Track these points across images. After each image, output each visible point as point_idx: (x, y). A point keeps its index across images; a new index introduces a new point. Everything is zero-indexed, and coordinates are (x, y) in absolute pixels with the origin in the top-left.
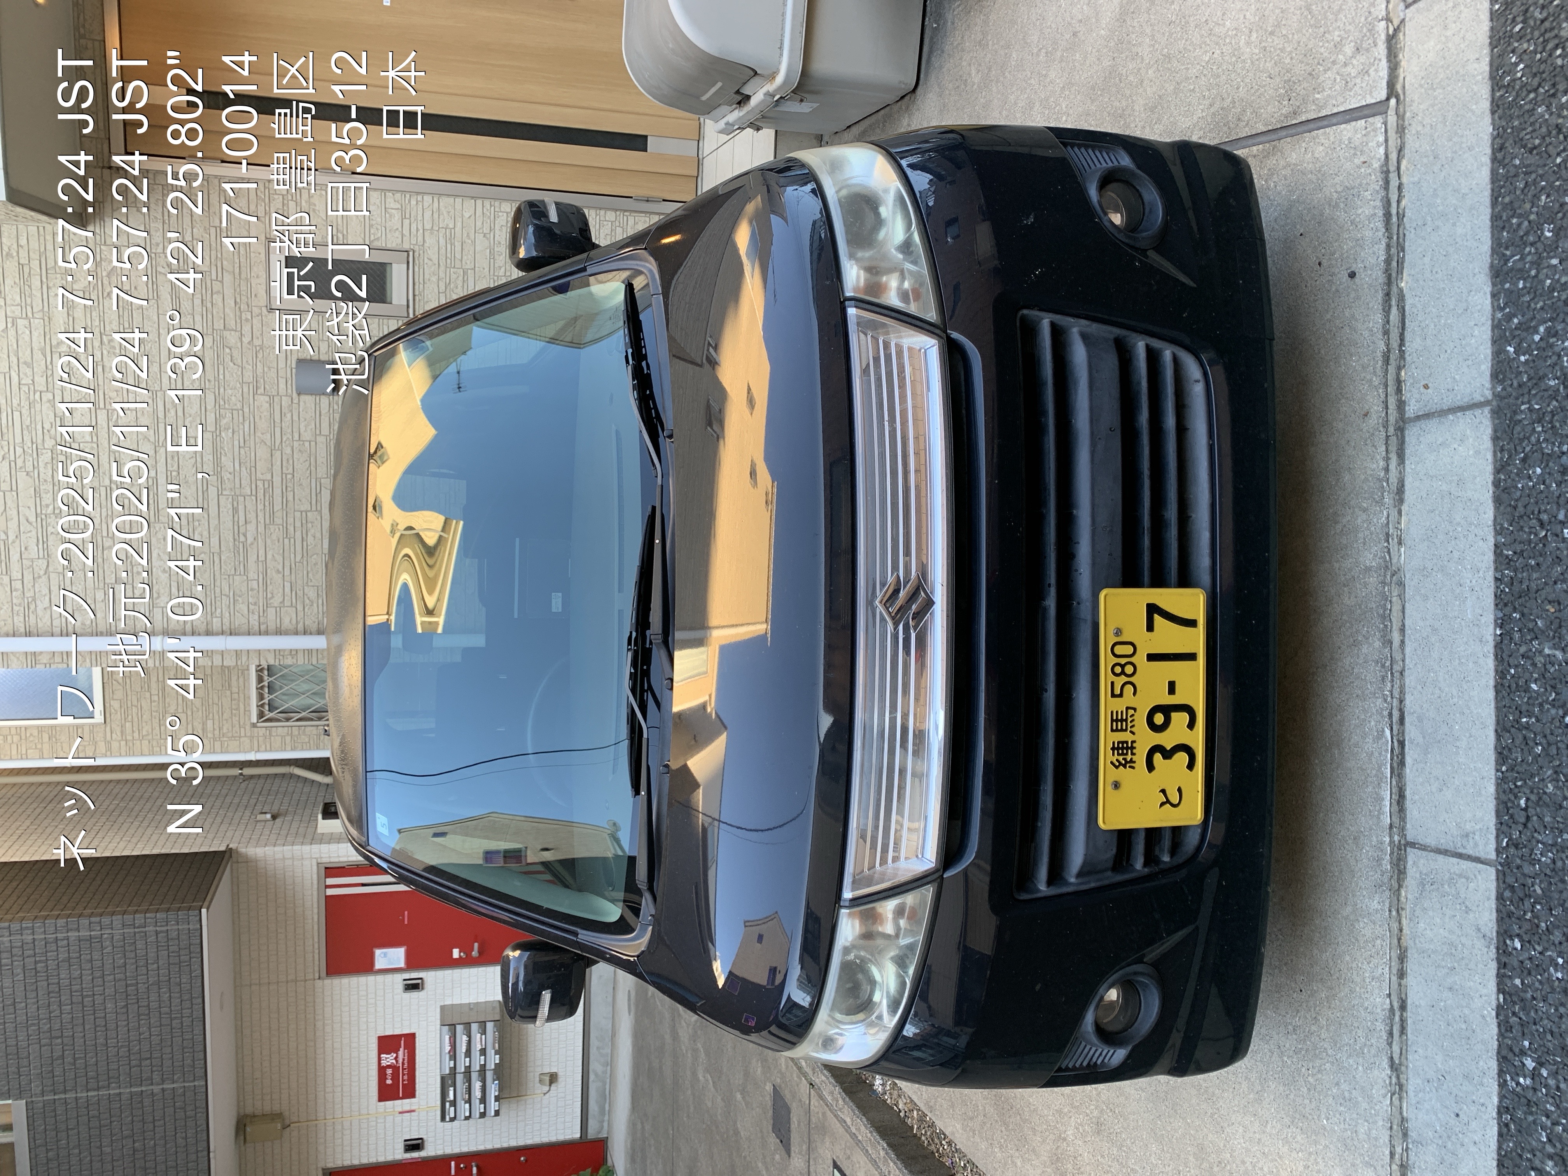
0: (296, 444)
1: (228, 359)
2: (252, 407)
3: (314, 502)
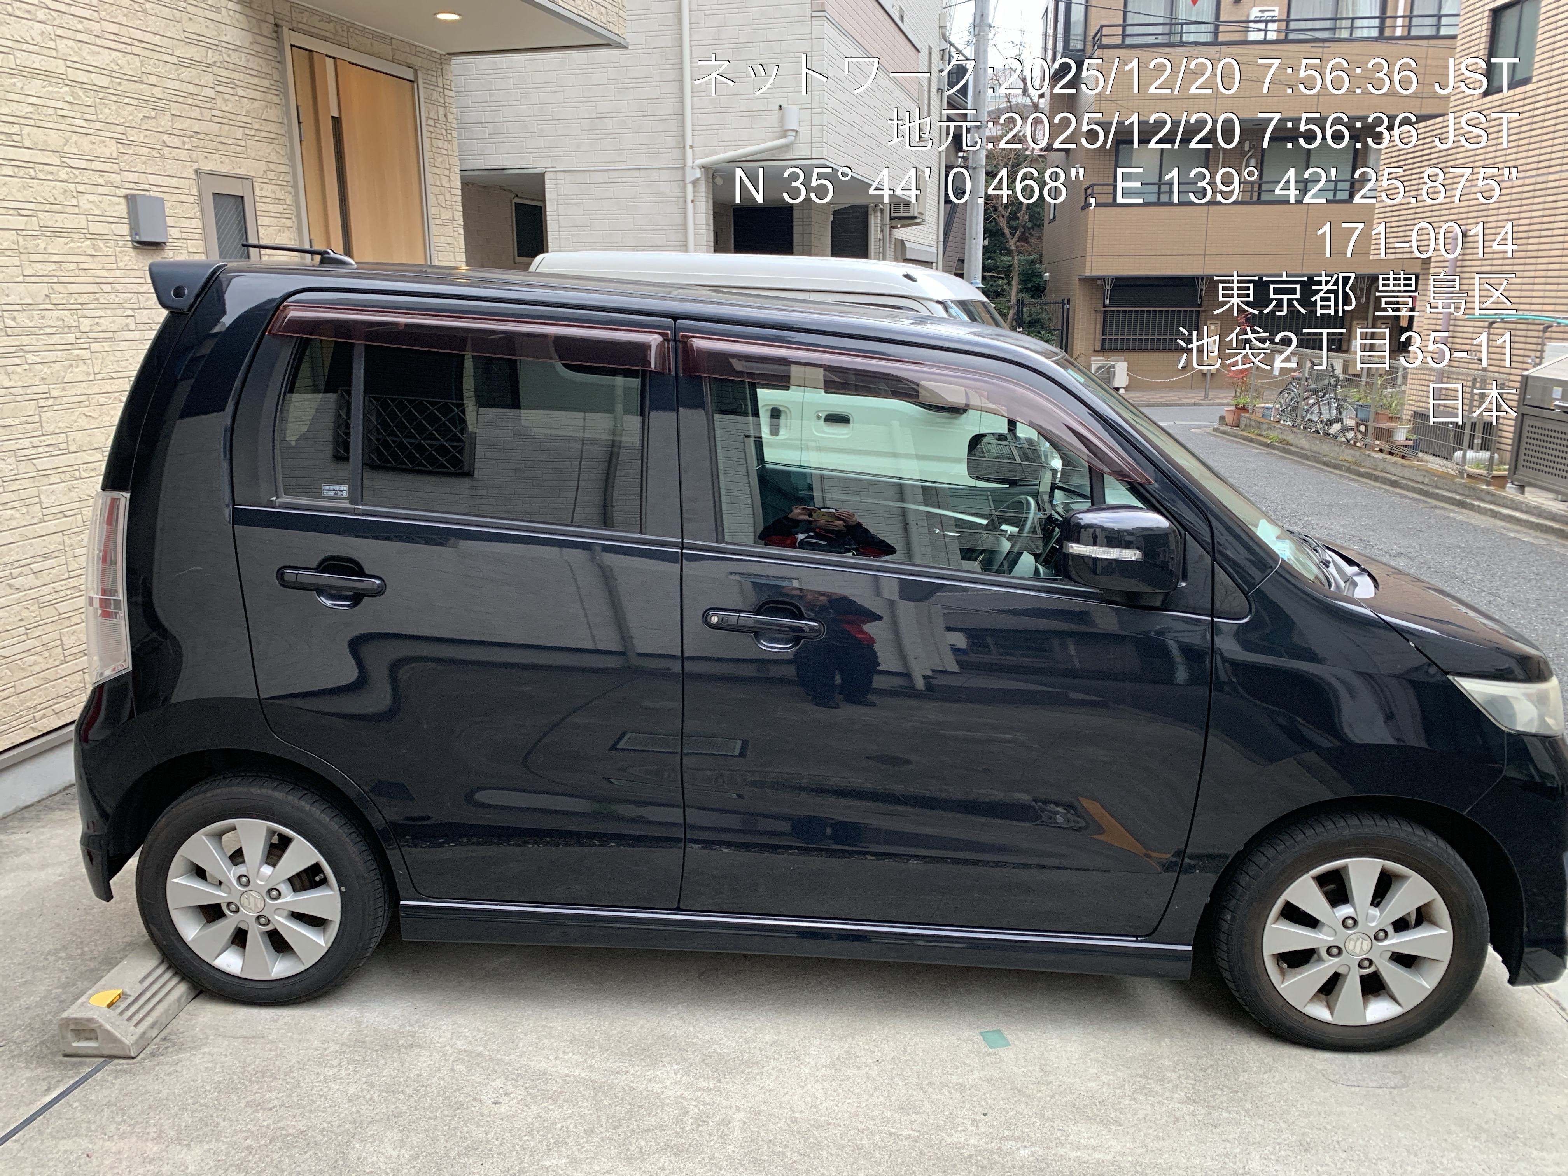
0: (72, 186)
1: (145, 112)
2: (102, 133)
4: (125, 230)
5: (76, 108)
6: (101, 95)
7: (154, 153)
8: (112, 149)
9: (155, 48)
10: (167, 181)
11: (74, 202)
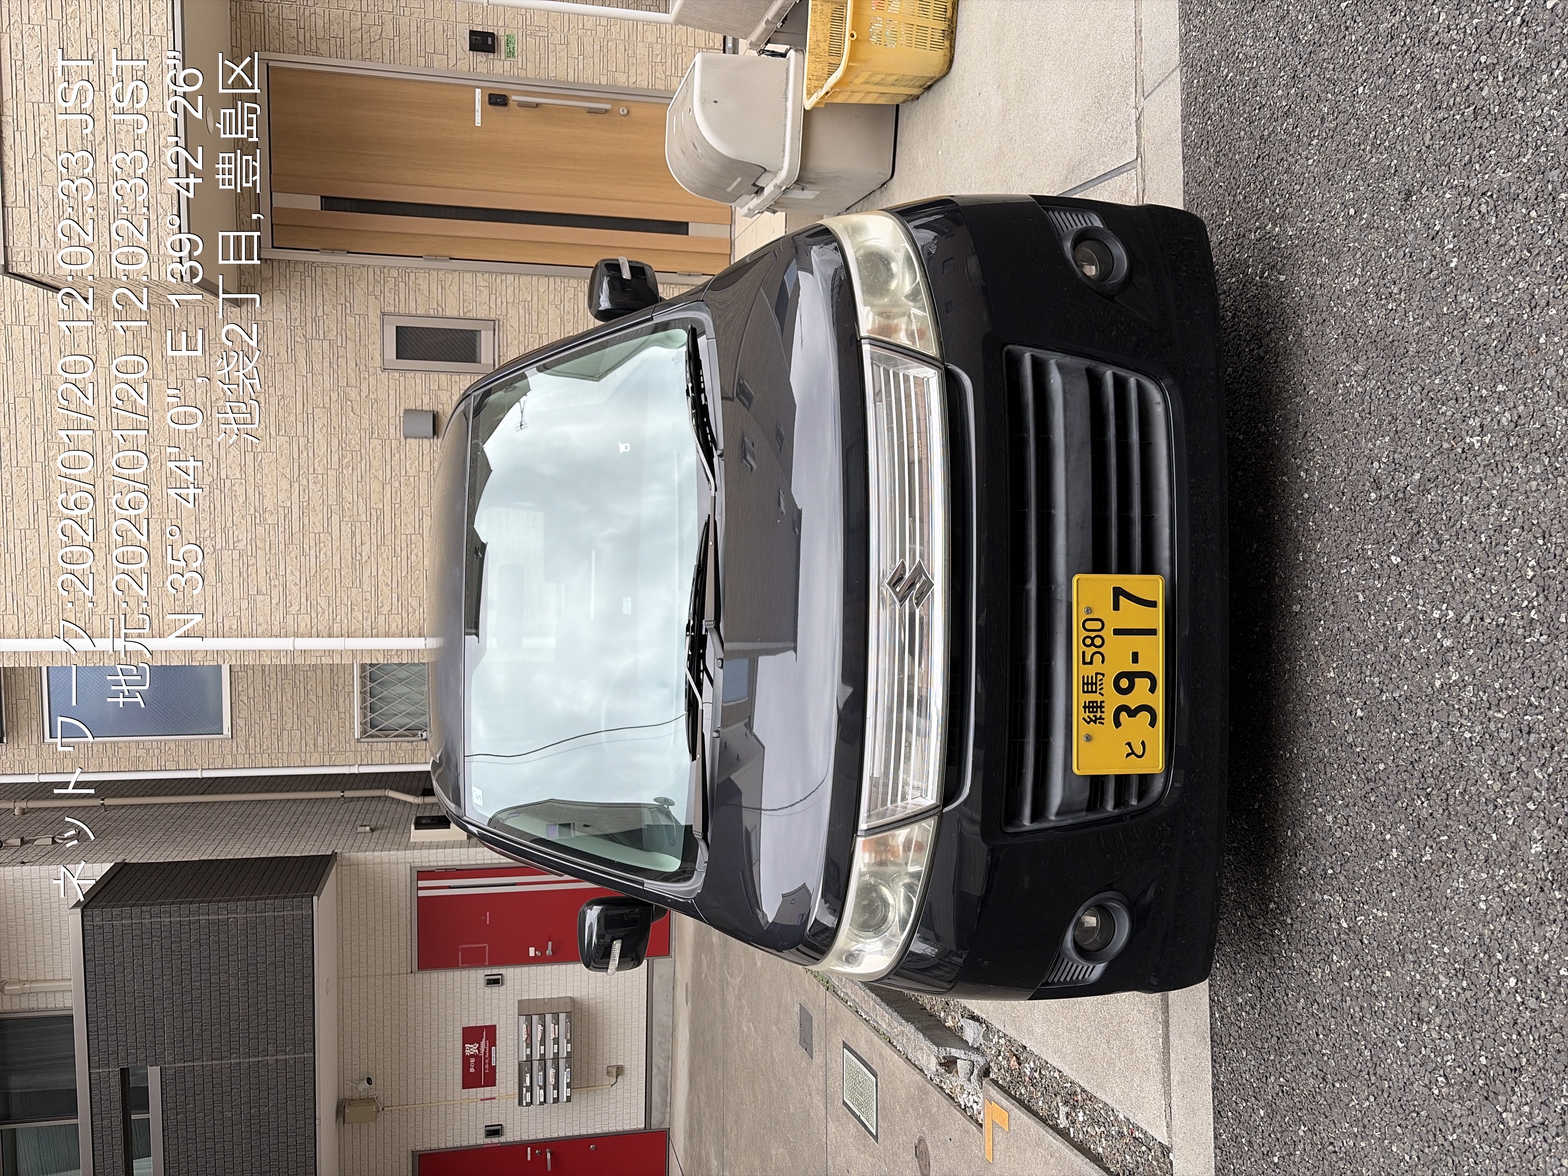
0: (403, 479)
1: (349, 409)
2: (367, 449)
3: (417, 527)
4: (426, 443)
5: (355, 467)
6: (344, 445)
7: (375, 407)
8: (376, 442)
9: (305, 393)
10: (392, 400)
11: (412, 479)
